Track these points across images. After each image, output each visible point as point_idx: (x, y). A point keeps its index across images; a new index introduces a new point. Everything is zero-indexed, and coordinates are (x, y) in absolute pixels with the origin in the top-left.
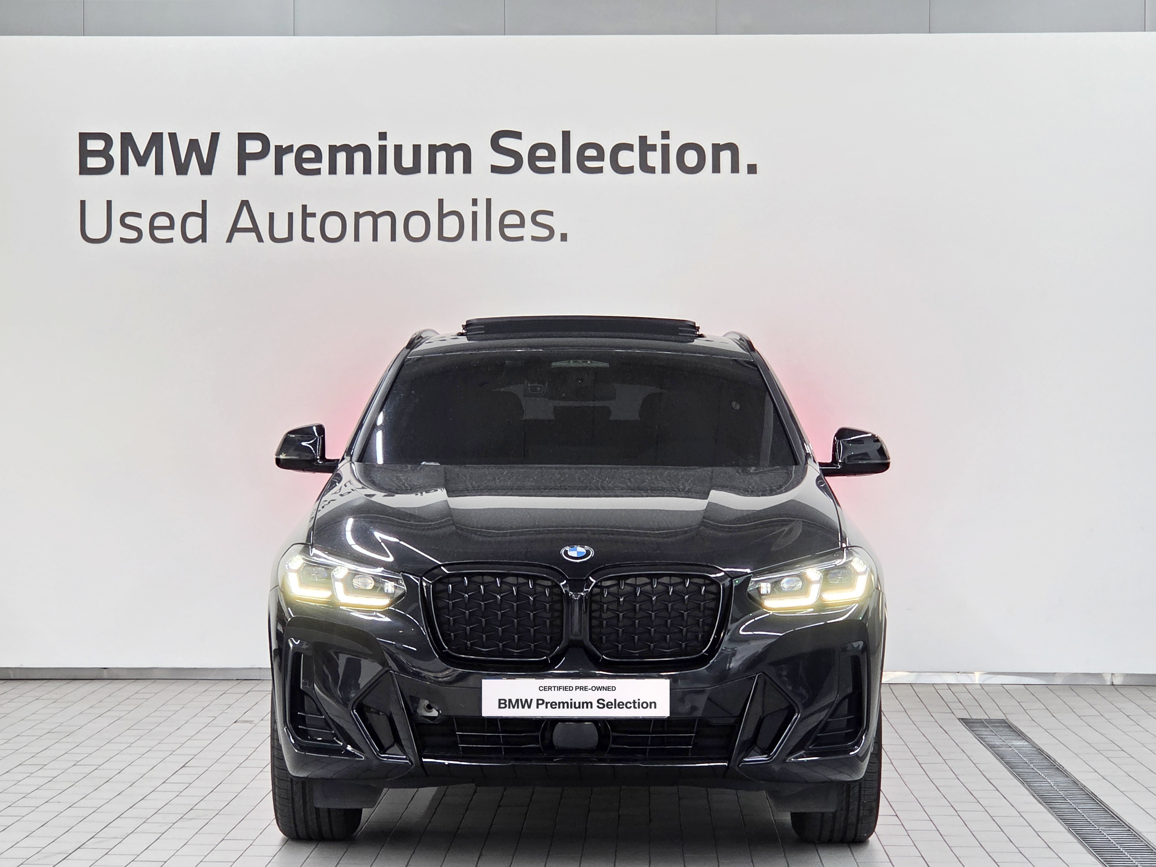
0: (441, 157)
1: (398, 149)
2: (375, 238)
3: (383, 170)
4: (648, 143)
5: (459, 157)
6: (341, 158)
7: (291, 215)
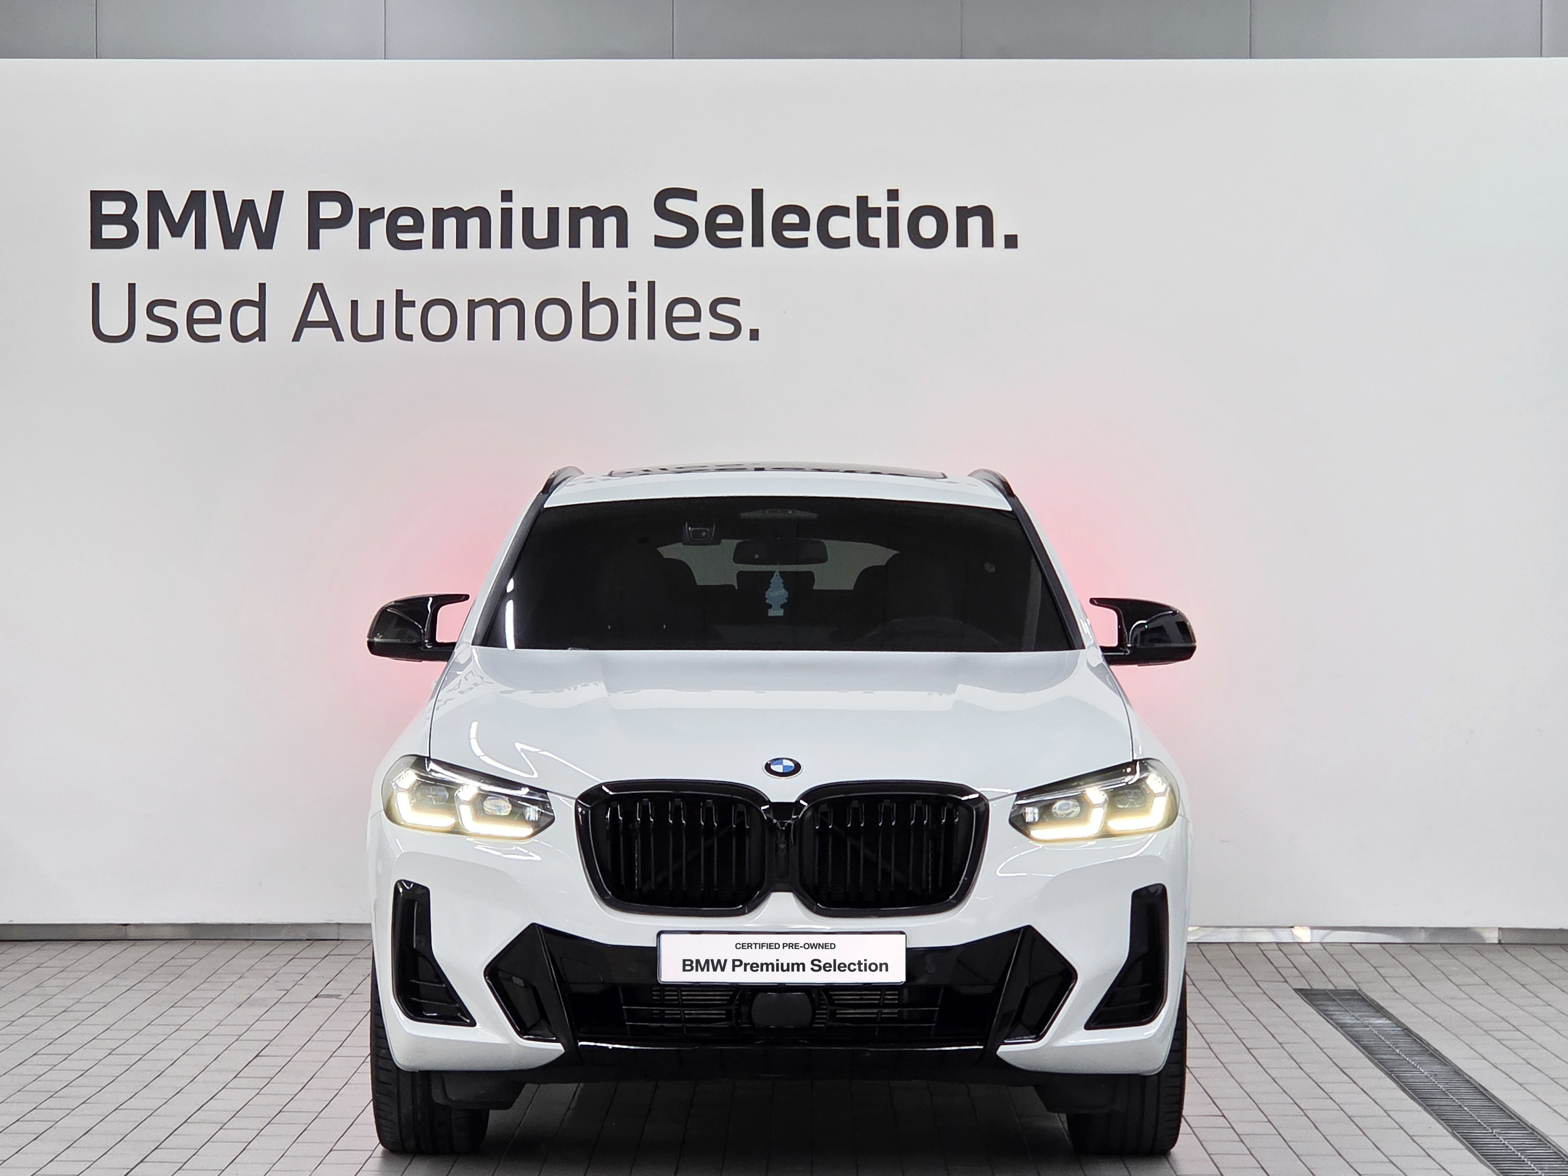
0: (587, 224)
1: (528, 213)
2: (496, 336)
3: (506, 242)
4: (870, 205)
5: (610, 224)
6: (450, 225)
7: (380, 304)
